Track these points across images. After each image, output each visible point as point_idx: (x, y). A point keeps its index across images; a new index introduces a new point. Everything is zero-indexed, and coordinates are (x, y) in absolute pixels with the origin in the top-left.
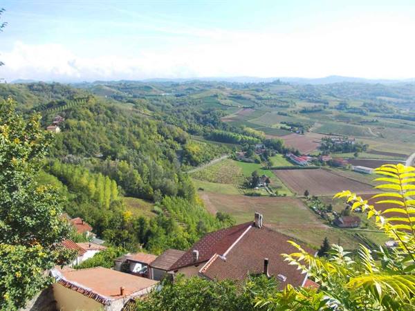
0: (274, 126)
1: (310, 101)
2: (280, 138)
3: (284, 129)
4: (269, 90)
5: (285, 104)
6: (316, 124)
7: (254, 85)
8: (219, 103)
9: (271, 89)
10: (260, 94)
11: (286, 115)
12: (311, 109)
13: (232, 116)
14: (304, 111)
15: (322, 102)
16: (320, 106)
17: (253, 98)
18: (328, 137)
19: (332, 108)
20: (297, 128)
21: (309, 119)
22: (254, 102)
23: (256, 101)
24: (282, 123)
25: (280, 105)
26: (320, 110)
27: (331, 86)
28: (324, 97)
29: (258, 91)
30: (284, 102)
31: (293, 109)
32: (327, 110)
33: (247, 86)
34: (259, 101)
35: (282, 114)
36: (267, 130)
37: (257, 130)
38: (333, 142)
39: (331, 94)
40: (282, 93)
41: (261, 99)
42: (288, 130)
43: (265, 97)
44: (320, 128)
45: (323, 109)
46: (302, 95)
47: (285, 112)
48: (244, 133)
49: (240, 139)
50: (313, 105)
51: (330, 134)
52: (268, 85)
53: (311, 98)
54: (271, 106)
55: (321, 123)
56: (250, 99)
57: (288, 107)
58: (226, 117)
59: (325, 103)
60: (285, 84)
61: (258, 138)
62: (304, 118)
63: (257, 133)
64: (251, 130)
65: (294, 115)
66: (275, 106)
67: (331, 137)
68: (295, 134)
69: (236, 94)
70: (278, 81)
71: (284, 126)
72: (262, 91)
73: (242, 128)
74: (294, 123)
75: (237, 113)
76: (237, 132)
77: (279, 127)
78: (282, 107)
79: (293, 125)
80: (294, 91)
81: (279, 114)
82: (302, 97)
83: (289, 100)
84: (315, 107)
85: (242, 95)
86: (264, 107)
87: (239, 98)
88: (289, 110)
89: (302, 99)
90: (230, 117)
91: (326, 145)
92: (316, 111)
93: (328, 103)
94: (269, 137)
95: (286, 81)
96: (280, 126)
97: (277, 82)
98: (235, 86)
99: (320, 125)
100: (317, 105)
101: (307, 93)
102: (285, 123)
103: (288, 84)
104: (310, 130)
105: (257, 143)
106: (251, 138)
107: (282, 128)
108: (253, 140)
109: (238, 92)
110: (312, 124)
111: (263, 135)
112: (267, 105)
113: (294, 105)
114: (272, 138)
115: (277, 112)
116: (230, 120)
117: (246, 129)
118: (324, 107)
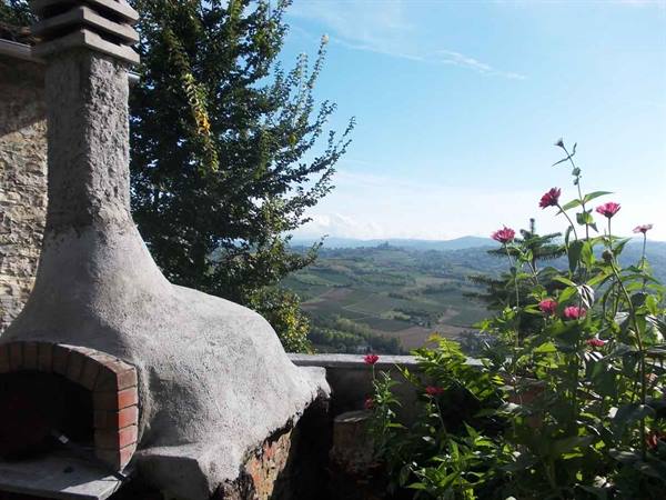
0: (384, 316)
1: (436, 276)
2: (396, 335)
3: (401, 319)
4: (373, 259)
5: (398, 281)
6: (448, 311)
7: (349, 251)
8: (295, 280)
9: (376, 257)
10: (360, 265)
11: (401, 298)
12: (438, 288)
13: (316, 300)
14: (429, 291)
15: (454, 277)
16: (452, 283)
17: (349, 272)
18: (469, 331)
20: (419, 319)
21: (436, 303)
22: (351, 278)
23: (354, 276)
24: (395, 310)
25: (390, 281)
26: (453, 290)
27: (466, 253)
28: (456, 270)
29: (355, 260)
30: (398, 277)
31: (411, 289)
33: (338, 253)
34: (359, 276)
35: (395, 296)
36: (374, 323)
37: (357, 322)
38: (477, 339)
39: (466, 265)
40: (392, 264)
41: (361, 273)
42: (408, 320)
43: (368, 269)
44: (455, 317)
45: (456, 287)
46: (423, 267)
47: (395, 292)
48: (338, 327)
49: (332, 336)
50: (441, 281)
51: (472, 327)
52: (370, 251)
53: (437, 271)
54: (378, 284)
55: (457, 310)
56: (343, 273)
57: (403, 285)
58: (307, 302)
59: (460, 279)
60: (397, 250)
61: (360, 335)
62: (426, 301)
63: (358, 326)
64: (348, 322)
65: (415, 298)
66: (384, 283)
67: (473, 331)
68: (418, 328)
69: (322, 266)
70: (386, 244)
71: (399, 314)
72: (362, 260)
73: (334, 320)
74: (415, 309)
75: (326, 295)
76: (326, 325)
77: (392, 317)
78: (393, 285)
79: (412, 313)
80: (410, 261)
81: (390, 295)
82: (424, 269)
83: (404, 274)
84: (445, 284)
85: (333, 267)
86: (367, 286)
87: (325, 271)
88: (406, 289)
89: (424, 273)
90: (313, 301)
91: (467, 343)
92: (447, 291)
94: (379, 334)
95: (398, 245)
96: (391, 314)
97: (385, 247)
99: (454, 313)
100: (448, 281)
101: (431, 263)
102: (401, 310)
103: (401, 249)
104: (440, 321)
105: (359, 342)
106: (350, 336)
107: (396, 318)
108: (352, 339)
109: (326, 263)
110: (442, 311)
111: (367, 330)
112: (370, 282)
113: (412, 283)
114: (382, 337)
115: (386, 293)
116: (314, 308)
117: (340, 321)
118: (459, 284)
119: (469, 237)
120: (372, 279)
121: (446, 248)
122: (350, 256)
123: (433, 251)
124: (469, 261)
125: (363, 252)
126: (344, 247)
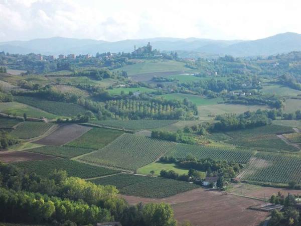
0: (144, 171)
1: (234, 101)
2: (162, 203)
3: (172, 176)
4: (124, 74)
5: (169, 110)
6: (253, 159)
7: (84, 61)
9: (131, 72)
10: (102, 85)
11: (172, 139)
12: (237, 122)
13: (27, 146)
14: (219, 128)
15: (263, 103)
16: (259, 112)
17: (83, 96)
18: (285, 193)
19: (289, 117)
20: (203, 175)
21: (233, 148)
22: (86, 107)
23: (91, 103)
24: (163, 161)
26: (260, 124)
28: (268, 90)
29: (94, 76)
30: (166, 103)
31: (190, 123)
32: (278, 122)
33: (64, 64)
34: (101, 105)
36: (125, 182)
37: (97, 182)
39: (285, 83)
40: (158, 81)
41: (104, 97)
42: (184, 178)
43: (116, 92)
44: (263, 172)
45: (266, 120)
46: (212, 87)
47: (161, 130)
48: (63, 193)
49: (52, 210)
50: (240, 110)
51: (292, 187)
52: (121, 59)
53: (234, 93)
54: (133, 116)
56: (73, 99)
57: (177, 117)
58: (10, 150)
59: (272, 105)
60: (166, 57)
63: (98, 190)
64: (81, 183)
65: (195, 139)
66: (143, 116)
67: (293, 193)
68: (201, 190)
69: (36, 87)
71: (169, 168)
72: (106, 76)
73: (58, 179)
75: (41, 137)
76: (42, 190)
77: (158, 173)
78: (160, 117)
79: (191, 166)
80: (189, 76)
81: (154, 136)
82: (212, 90)
83: (179, 99)
84: (247, 114)
85: (54, 89)
86: (114, 121)
87: (41, 96)
88: (180, 124)
89: (211, 97)
90: (20, 149)
91: (281, 214)
92: (250, 127)
93: (278, 105)
94: (133, 201)
96: (157, 168)
97: (146, 52)
98: (31, 63)
99: (261, 164)
100: (253, 109)
101: (224, 80)
102: (171, 161)
103: (174, 56)
104: (239, 176)
106: (81, 206)
107: (164, 174)
108: (88, 213)
109: (43, 81)
110: (241, 161)
111: (114, 195)
112: (120, 114)
113: (192, 114)
114: (140, 206)
115: (149, 133)
116: (21, 160)
117: (67, 182)
118: (271, 116)
119: (289, 35)
120: (125, 109)
121: (254, 54)
122: (86, 69)
123: (229, 59)
124: (289, 76)
125: (108, 63)
126: (77, 54)
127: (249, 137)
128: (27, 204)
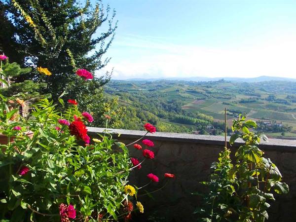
0: (220, 113)
1: (246, 94)
3: (228, 114)
4: (216, 87)
5: (228, 97)
6: (251, 111)
7: (205, 83)
8: (180, 96)
9: (217, 86)
10: (210, 89)
11: (229, 104)
12: (248, 100)
13: (189, 105)
14: (242, 102)
15: (255, 95)
16: (254, 98)
17: (204, 92)
18: (261, 120)
19: (263, 99)
20: (237, 114)
21: (246, 107)
22: (205, 95)
23: (207, 94)
25: (224, 97)
26: (254, 101)
27: (262, 84)
28: (257, 92)
29: (207, 87)
30: (227, 95)
31: (234, 100)
32: (260, 101)
33: (199, 84)
34: (209, 95)
35: (226, 104)
36: (215, 116)
37: (207, 115)
38: (265, 125)
39: (262, 90)
40: (225, 89)
41: (210, 93)
42: (231, 115)
43: (213, 91)
44: (254, 114)
45: (256, 100)
46: (240, 90)
47: (227, 102)
48: (198, 117)
49: (195, 122)
50: (248, 97)
51: (263, 119)
52: (215, 83)
53: (247, 92)
54: (218, 98)
55: (256, 111)
56: (202, 93)
57: (230, 98)
58: (185, 106)
59: (258, 96)
60: (227, 82)
61: (208, 121)
62: (242, 107)
63: (208, 117)
64: (203, 115)
65: (235, 105)
66: (220, 98)
67: (263, 120)
68: (236, 118)
69: (192, 90)
70: (223, 80)
71: (227, 112)
72: (211, 87)
73: (197, 114)
74: (235, 110)
75: (193, 102)
76: (193, 116)
77: (224, 113)
78: (226, 98)
79: (234, 112)
80: (234, 87)
81: (224, 103)
83: (231, 93)
84: (251, 98)
85: (197, 90)
86: (212, 99)
87: (193, 92)
88: (231, 100)
89: (240, 93)
90: (188, 105)
91: (259, 126)
92: (251, 102)
93: (260, 96)
94: (217, 120)
95: (228, 80)
97: (222, 81)
98: (191, 83)
99: (254, 112)
100: (252, 97)
101: (244, 89)
102: (228, 110)
103: (230, 82)
104: (247, 115)
105: (208, 124)
106: (203, 121)
108: (205, 123)
109: (194, 88)
110: (249, 111)
111: (212, 119)
112: (214, 97)
113: (234, 97)
114: (219, 122)
115: (222, 103)
116: (187, 108)
117: (199, 114)
118: (257, 99)
119: (264, 76)
120: (216, 96)
121: (253, 81)
122: (205, 85)
123: (246, 83)
124: (263, 88)
125: (211, 83)
126: (203, 81)
127: (251, 105)
128: (189, 120)
